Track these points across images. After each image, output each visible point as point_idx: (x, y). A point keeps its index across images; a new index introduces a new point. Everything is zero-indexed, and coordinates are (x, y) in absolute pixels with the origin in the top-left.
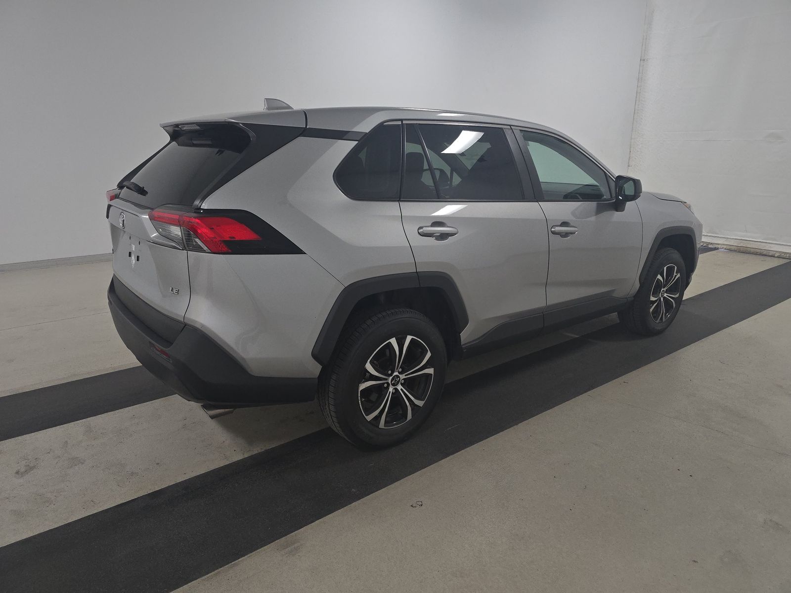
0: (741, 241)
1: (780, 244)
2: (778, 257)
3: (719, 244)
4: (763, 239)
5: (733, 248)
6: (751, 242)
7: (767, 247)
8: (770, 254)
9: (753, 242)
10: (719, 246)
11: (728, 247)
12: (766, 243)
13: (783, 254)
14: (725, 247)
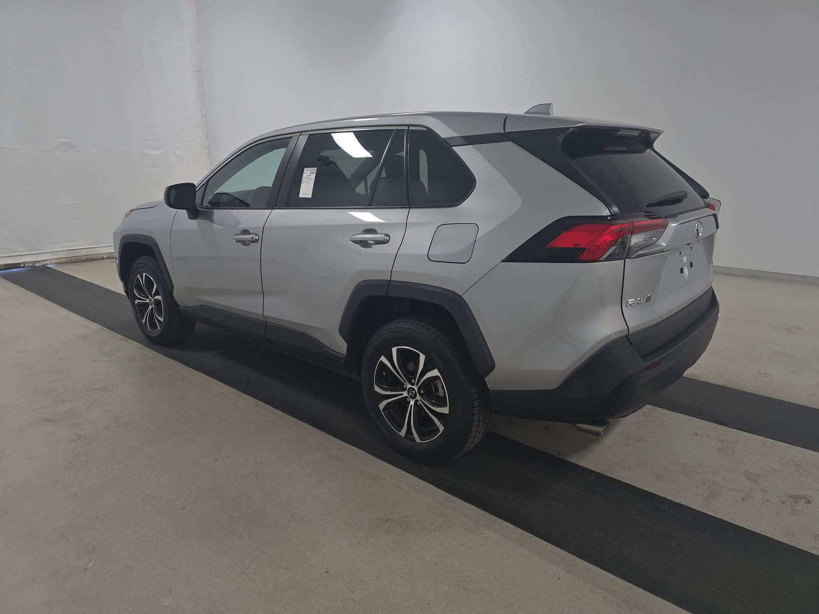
0: (68, 251)
1: (105, 247)
2: (107, 258)
3: (46, 260)
4: (89, 245)
5: (64, 260)
6: (78, 250)
7: (95, 252)
8: (100, 257)
9: (81, 250)
10: (48, 262)
11: (58, 261)
12: (92, 248)
13: (110, 255)
14: (55, 261)
